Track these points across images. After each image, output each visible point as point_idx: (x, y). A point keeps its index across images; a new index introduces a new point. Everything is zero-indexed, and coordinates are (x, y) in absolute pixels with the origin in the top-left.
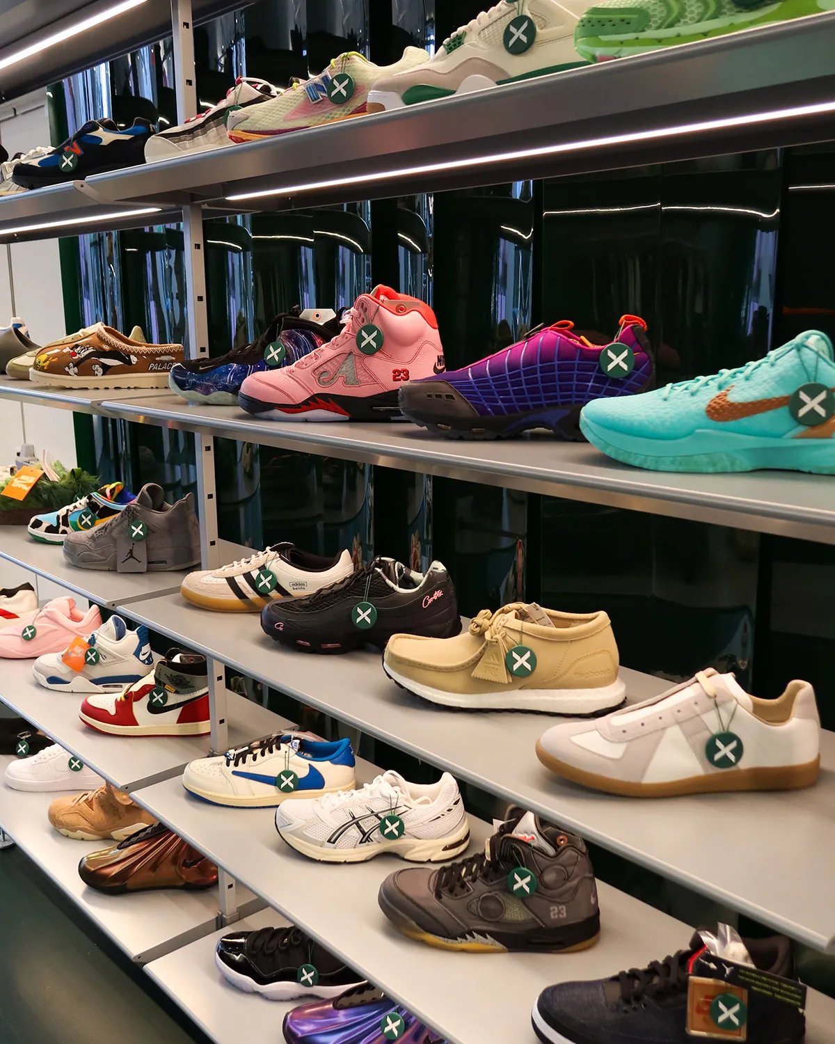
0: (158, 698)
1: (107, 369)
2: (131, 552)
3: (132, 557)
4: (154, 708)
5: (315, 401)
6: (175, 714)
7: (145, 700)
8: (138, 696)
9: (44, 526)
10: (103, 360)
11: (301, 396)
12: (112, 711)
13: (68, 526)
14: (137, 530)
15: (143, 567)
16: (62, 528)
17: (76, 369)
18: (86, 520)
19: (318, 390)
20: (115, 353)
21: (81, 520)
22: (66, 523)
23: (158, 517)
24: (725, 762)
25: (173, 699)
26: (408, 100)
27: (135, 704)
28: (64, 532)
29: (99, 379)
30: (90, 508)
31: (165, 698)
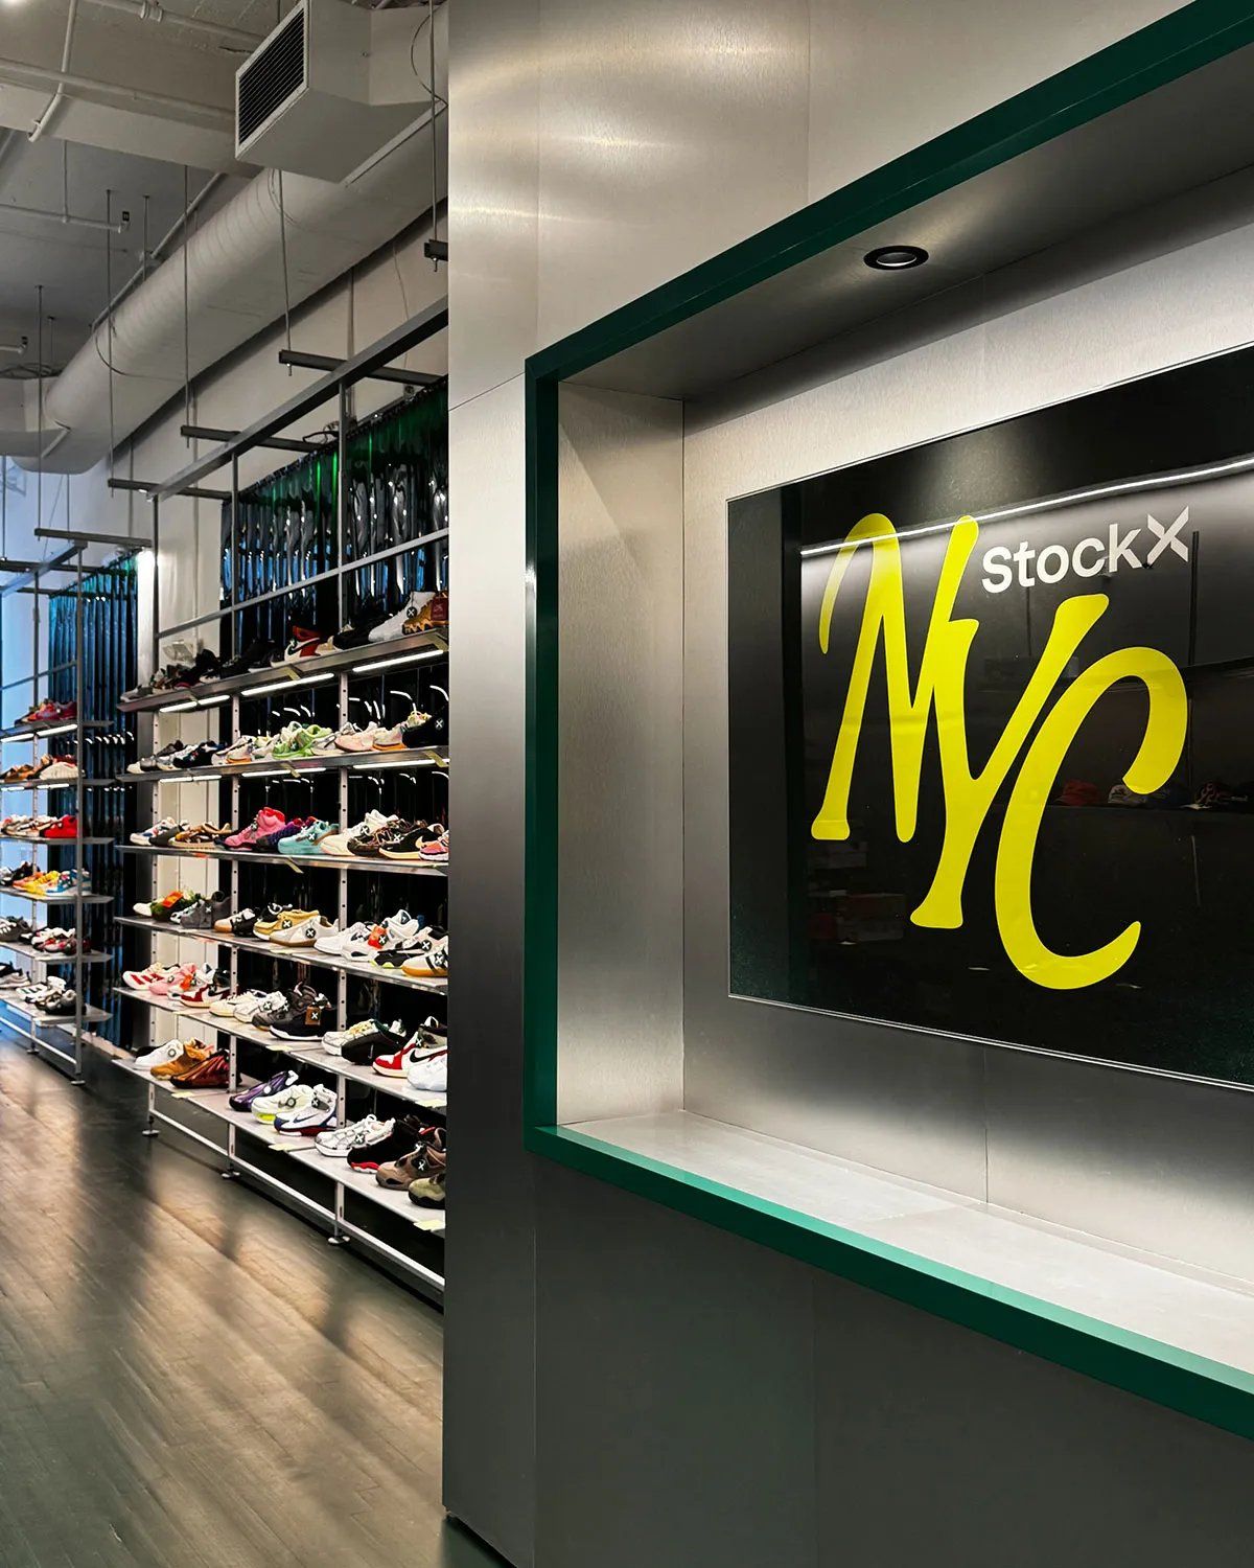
0: (213, 989)
1: (202, 841)
4: (212, 994)
5: (243, 845)
6: (220, 996)
7: (208, 990)
11: (239, 843)
14: (209, 910)
19: (244, 841)
20: (207, 834)
23: (218, 904)
24: (310, 937)
25: (219, 990)
26: (256, 758)
29: (200, 844)
31: (216, 989)
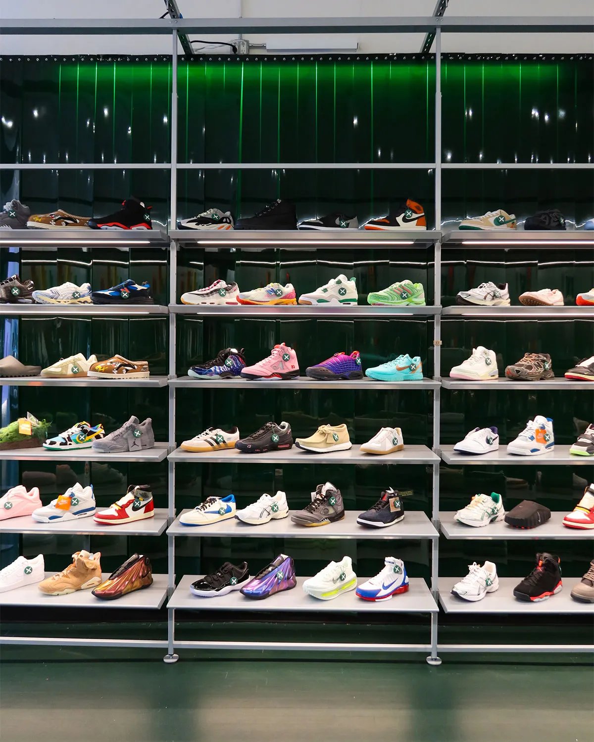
2: (134, 442)
3: (135, 444)
4: (135, 509)
6: (143, 509)
7: (131, 505)
8: (127, 505)
9: (58, 443)
10: (126, 368)
12: (116, 514)
13: (71, 441)
14: (138, 433)
15: (140, 448)
16: (69, 443)
17: (117, 371)
18: (82, 437)
21: (79, 438)
22: (70, 440)
27: (126, 509)
28: (70, 444)
30: (83, 432)
31: (140, 504)
